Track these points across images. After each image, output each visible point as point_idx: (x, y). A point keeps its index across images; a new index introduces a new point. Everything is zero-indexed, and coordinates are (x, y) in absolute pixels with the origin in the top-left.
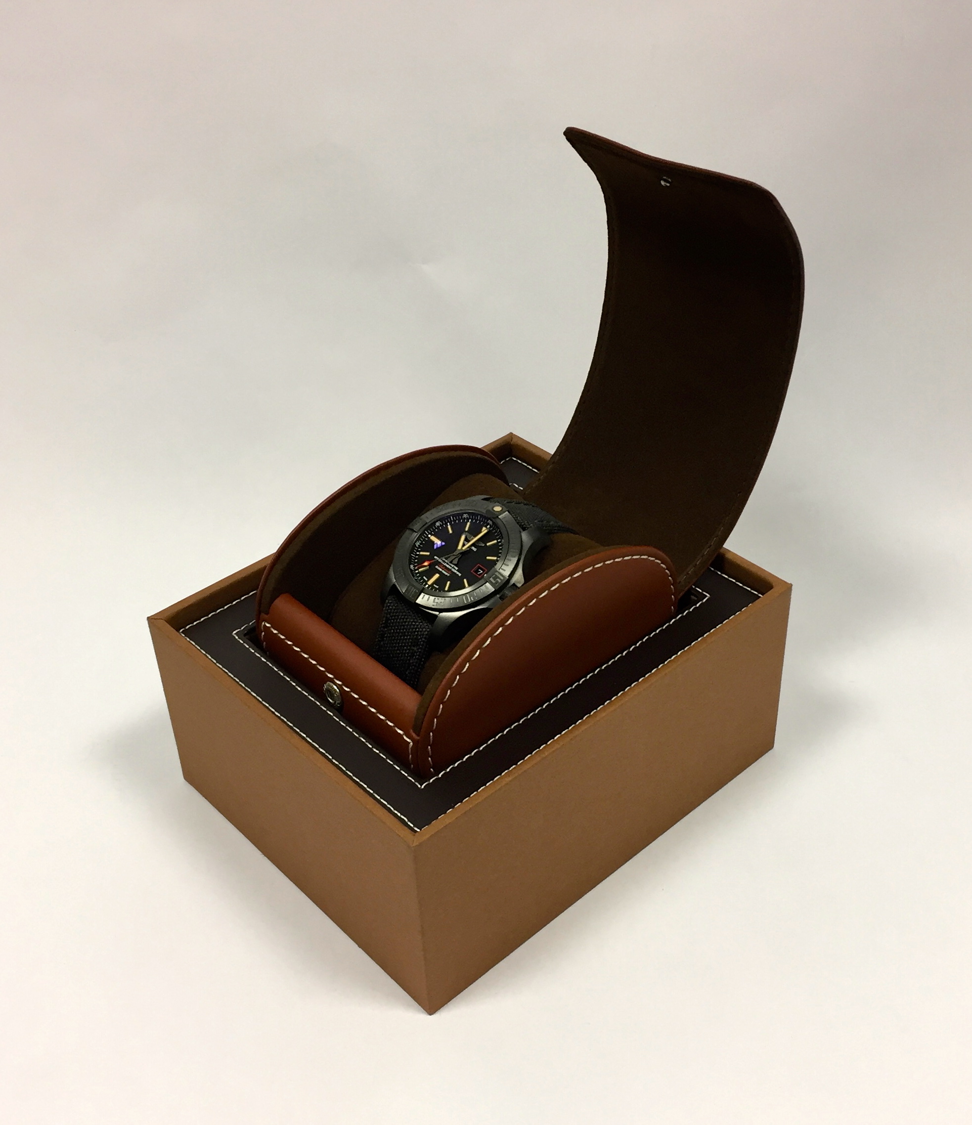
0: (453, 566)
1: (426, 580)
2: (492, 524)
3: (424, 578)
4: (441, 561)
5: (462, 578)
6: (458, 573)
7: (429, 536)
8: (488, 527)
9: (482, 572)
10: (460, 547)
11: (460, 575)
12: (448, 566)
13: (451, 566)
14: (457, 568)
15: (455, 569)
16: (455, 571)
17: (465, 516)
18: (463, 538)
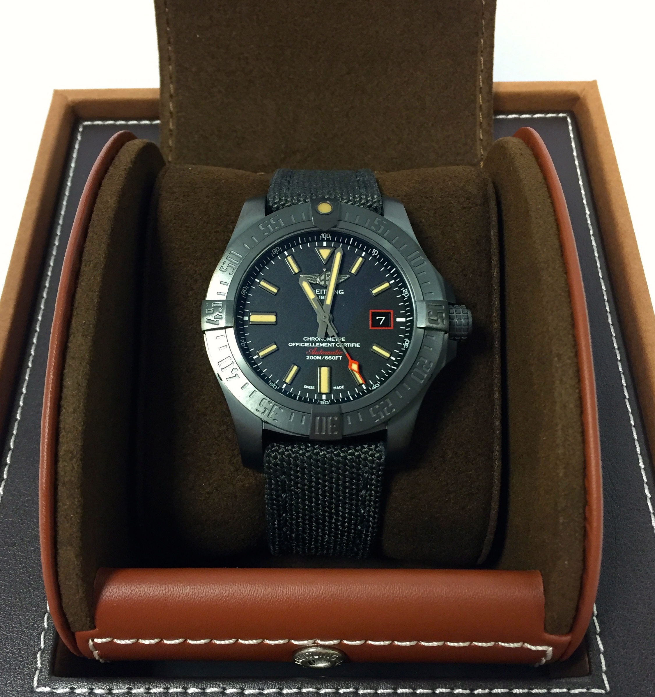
0: (332, 339)
6: (352, 345)
8: (325, 244)
9: (384, 318)
12: (324, 345)
13: (330, 342)
14: (343, 339)
15: (341, 342)
16: (345, 345)
17: (275, 251)
18: (306, 287)
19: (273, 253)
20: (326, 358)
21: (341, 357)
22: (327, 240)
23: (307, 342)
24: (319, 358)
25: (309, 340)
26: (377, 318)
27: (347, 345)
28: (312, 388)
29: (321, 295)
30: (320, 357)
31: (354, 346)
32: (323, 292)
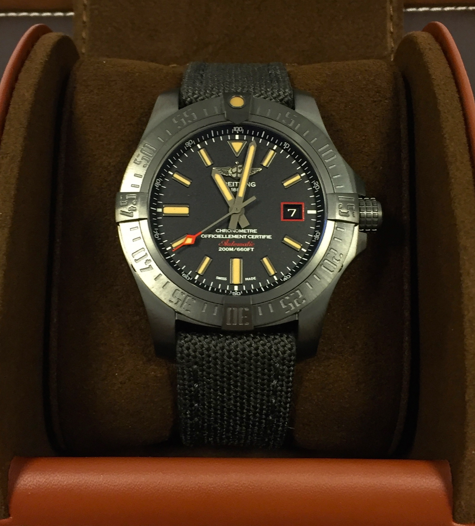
0: (244, 231)
1: (225, 279)
2: (242, 130)
3: (219, 278)
4: (219, 236)
5: (278, 240)
6: (264, 237)
7: (160, 210)
8: (237, 137)
9: (295, 210)
10: (229, 197)
11: (269, 237)
12: (236, 237)
13: (242, 234)
14: (254, 231)
15: (252, 234)
16: (257, 237)
17: (188, 144)
18: (219, 179)
19: (186, 146)
20: (238, 249)
21: (252, 249)
22: (240, 133)
23: (219, 233)
24: (231, 249)
25: (222, 232)
26: (289, 210)
27: (259, 237)
28: (224, 280)
29: (233, 187)
30: (233, 248)
31: (266, 238)
32: (235, 184)
